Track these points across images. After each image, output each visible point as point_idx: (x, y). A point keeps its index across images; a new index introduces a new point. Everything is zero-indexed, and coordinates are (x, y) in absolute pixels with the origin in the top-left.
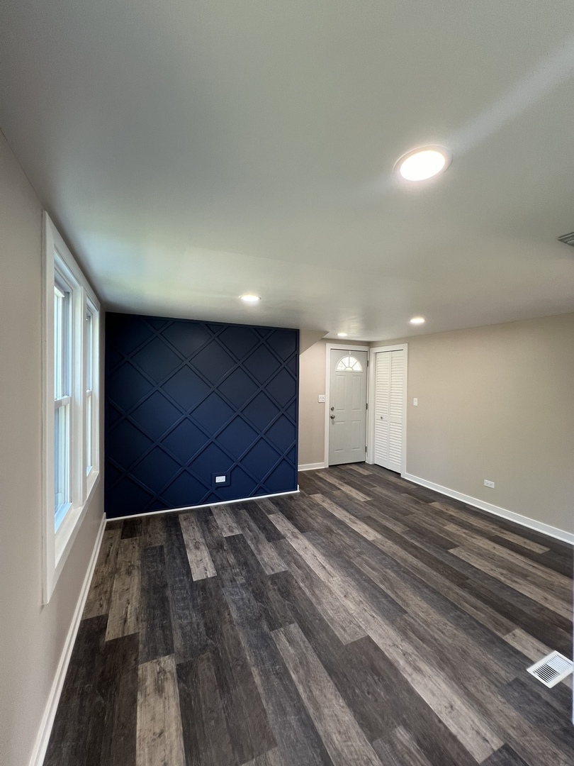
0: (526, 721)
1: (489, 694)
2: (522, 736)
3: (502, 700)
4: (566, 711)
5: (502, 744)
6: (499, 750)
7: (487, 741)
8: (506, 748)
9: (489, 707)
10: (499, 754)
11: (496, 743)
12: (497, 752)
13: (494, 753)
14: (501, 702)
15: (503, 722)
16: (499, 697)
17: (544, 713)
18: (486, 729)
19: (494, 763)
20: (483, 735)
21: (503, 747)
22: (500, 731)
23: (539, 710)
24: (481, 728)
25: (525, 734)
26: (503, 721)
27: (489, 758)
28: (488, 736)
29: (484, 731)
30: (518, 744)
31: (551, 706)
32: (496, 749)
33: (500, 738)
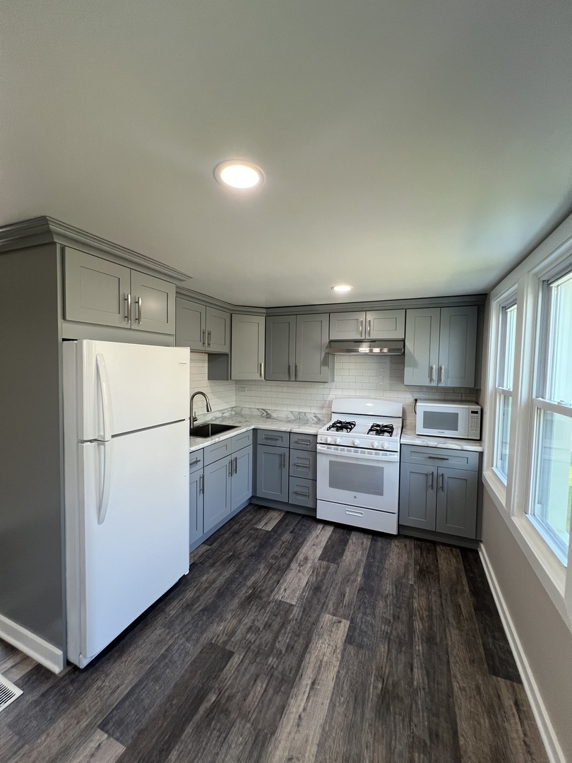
0: (69, 711)
1: (35, 754)
2: (86, 714)
3: (43, 738)
4: (52, 680)
5: (99, 730)
6: (107, 732)
7: (99, 745)
8: (103, 727)
9: (54, 750)
10: (111, 731)
11: (100, 736)
12: (109, 734)
13: (110, 735)
14: (46, 738)
15: (73, 733)
16: (39, 741)
17: (55, 698)
18: (85, 748)
19: (121, 735)
20: (93, 749)
21: (102, 729)
22: (85, 734)
23: (52, 701)
24: (85, 754)
25: (84, 712)
26: (71, 733)
27: (117, 739)
28: (93, 745)
29: (88, 749)
30: (95, 717)
31: (46, 692)
32: (106, 736)
33: (94, 732)
